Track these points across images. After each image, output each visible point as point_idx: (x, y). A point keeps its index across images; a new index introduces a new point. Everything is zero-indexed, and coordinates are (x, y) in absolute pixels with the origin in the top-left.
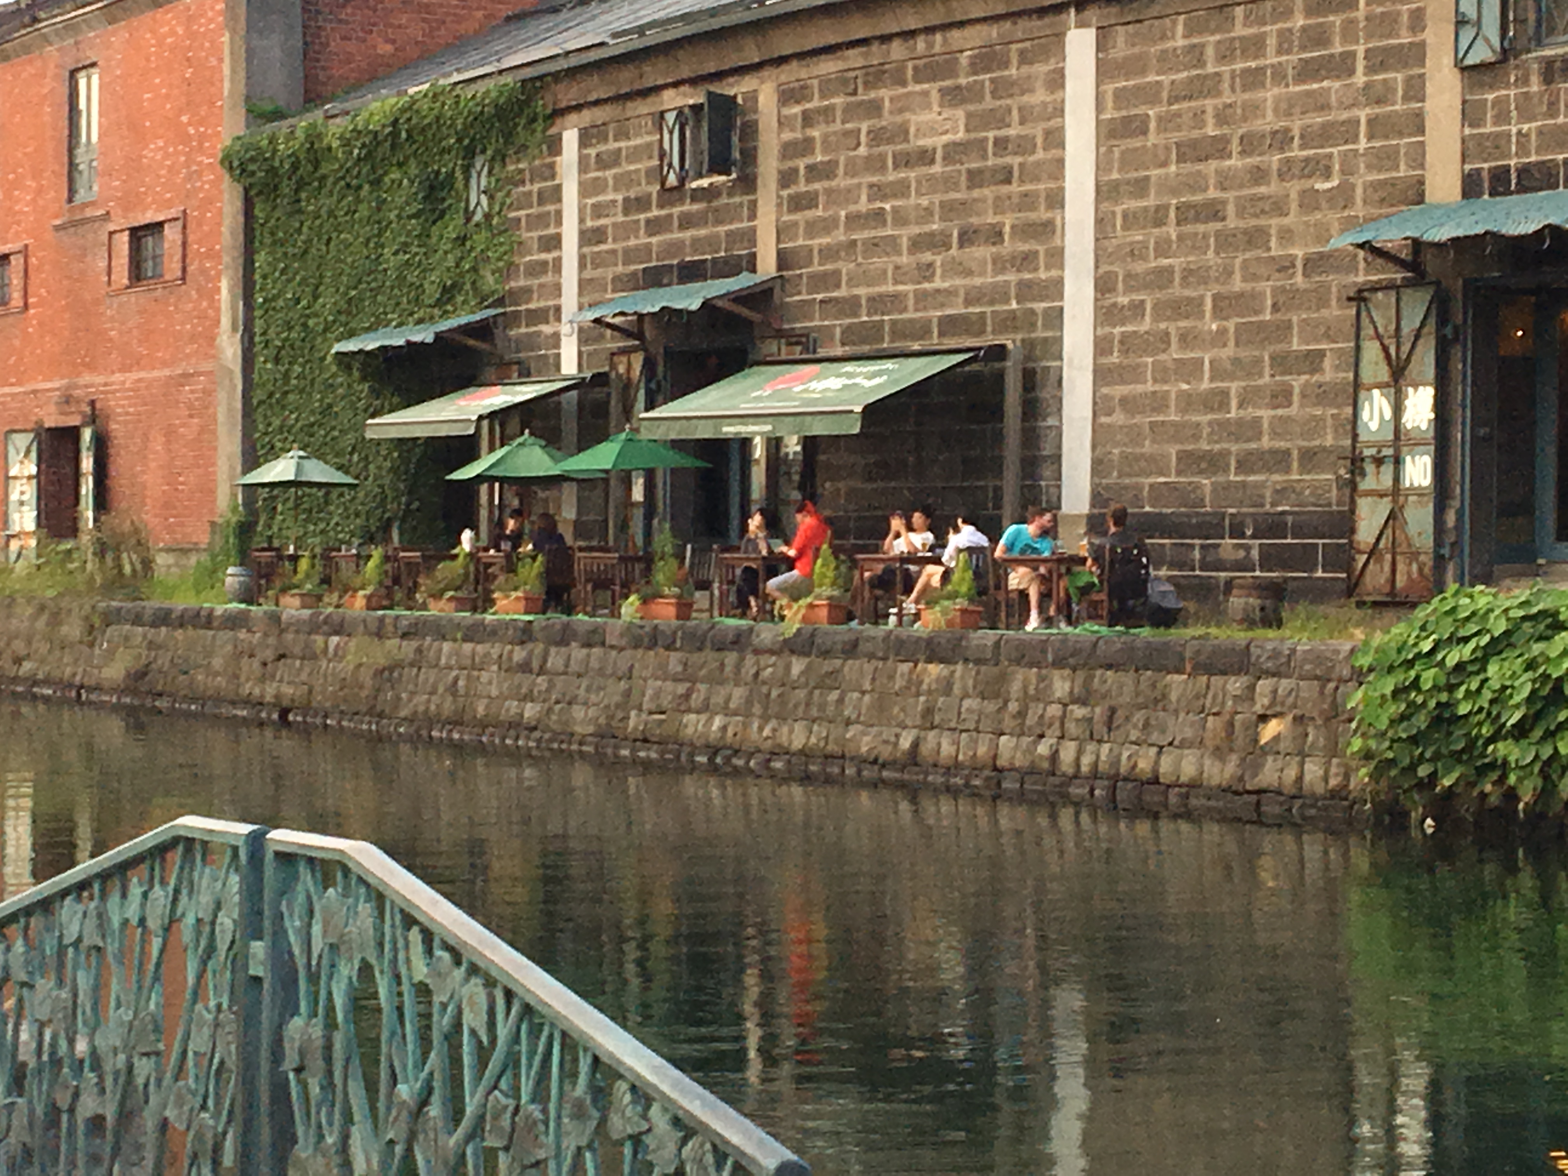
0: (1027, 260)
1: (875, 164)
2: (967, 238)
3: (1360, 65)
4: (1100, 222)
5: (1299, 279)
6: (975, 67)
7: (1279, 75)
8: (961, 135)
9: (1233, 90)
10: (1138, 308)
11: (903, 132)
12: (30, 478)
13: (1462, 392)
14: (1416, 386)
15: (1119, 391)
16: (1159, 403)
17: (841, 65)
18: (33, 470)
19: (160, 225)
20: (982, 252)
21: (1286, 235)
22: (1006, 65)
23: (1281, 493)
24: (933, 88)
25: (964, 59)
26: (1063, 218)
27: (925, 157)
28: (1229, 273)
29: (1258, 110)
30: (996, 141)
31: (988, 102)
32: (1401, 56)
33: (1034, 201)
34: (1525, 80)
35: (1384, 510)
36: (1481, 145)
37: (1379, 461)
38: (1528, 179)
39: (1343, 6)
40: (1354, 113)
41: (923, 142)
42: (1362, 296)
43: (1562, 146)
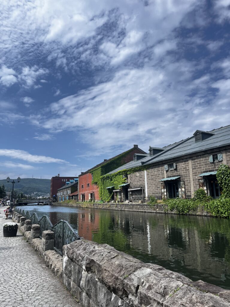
0: (143, 182)
1: (135, 177)
2: (140, 181)
3: (160, 171)
4: (147, 180)
5: (158, 183)
7: (156, 171)
8: (139, 175)
10: (149, 185)
13: (168, 189)
14: (165, 189)
15: (149, 189)
16: (151, 190)
20: (141, 182)
21: (157, 180)
23: (158, 195)
26: (145, 180)
28: (154, 183)
29: (155, 173)
30: (141, 175)
31: (140, 173)
32: (163, 170)
33: (143, 179)
34: (169, 171)
35: (164, 196)
36: (167, 175)
37: (163, 193)
38: (170, 177)
39: (159, 167)
40: (160, 173)
41: (137, 176)
42: (161, 184)
43: (172, 175)
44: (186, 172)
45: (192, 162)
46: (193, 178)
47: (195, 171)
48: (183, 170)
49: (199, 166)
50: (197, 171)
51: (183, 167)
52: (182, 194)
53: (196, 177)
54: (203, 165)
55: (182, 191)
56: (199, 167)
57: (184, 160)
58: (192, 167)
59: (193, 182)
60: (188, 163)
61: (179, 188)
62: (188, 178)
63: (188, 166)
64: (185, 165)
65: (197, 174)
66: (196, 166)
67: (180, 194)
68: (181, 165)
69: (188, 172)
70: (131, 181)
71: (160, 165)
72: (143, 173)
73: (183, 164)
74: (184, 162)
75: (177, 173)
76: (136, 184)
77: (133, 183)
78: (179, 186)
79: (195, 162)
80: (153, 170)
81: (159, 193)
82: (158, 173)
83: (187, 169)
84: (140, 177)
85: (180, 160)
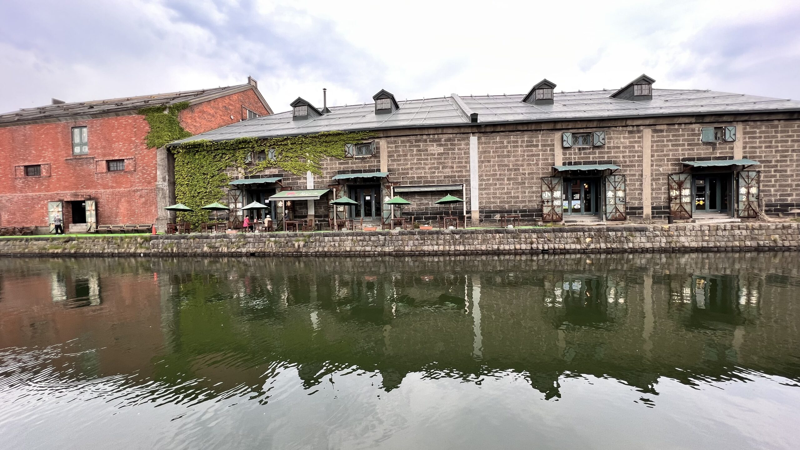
1: (418, 155)
2: (444, 168)
3: (540, 146)
4: (479, 166)
5: (527, 176)
6: (445, 141)
7: (522, 146)
8: (442, 151)
9: (511, 148)
11: (427, 150)
14: (556, 191)
15: (484, 192)
17: (408, 138)
19: (123, 160)
20: (448, 170)
21: (524, 170)
22: (455, 141)
23: (524, 206)
24: (435, 144)
25: (443, 139)
26: (470, 166)
27: (432, 154)
28: (510, 174)
29: (517, 151)
30: (452, 153)
31: (449, 147)
32: (549, 145)
33: (462, 163)
34: (575, 150)
35: (550, 208)
36: (566, 159)
37: (548, 202)
38: (576, 164)
39: (536, 138)
40: (539, 153)
41: (431, 152)
42: (542, 179)
43: (582, 159)
44: (630, 157)
45: (653, 137)
46: (652, 170)
47: (658, 156)
48: (623, 152)
49: (673, 145)
50: (665, 155)
51: (622, 143)
52: (615, 204)
53: (661, 169)
54: (684, 145)
55: (615, 197)
56: (670, 147)
57: (630, 129)
58: (652, 146)
59: (652, 181)
60: (639, 137)
61: (609, 191)
62: (636, 169)
63: (639, 142)
64: (630, 140)
65: (663, 163)
66: (665, 146)
67: (611, 203)
68: (617, 138)
69: (638, 157)
70: (398, 165)
71: (538, 132)
72: (463, 146)
73: (624, 138)
74: (628, 132)
75: (603, 157)
76: (425, 177)
77: (408, 173)
78: (609, 187)
79: (662, 138)
80: (509, 142)
81: (529, 201)
82: (532, 151)
83: (636, 149)
84: (448, 157)
85: (616, 127)
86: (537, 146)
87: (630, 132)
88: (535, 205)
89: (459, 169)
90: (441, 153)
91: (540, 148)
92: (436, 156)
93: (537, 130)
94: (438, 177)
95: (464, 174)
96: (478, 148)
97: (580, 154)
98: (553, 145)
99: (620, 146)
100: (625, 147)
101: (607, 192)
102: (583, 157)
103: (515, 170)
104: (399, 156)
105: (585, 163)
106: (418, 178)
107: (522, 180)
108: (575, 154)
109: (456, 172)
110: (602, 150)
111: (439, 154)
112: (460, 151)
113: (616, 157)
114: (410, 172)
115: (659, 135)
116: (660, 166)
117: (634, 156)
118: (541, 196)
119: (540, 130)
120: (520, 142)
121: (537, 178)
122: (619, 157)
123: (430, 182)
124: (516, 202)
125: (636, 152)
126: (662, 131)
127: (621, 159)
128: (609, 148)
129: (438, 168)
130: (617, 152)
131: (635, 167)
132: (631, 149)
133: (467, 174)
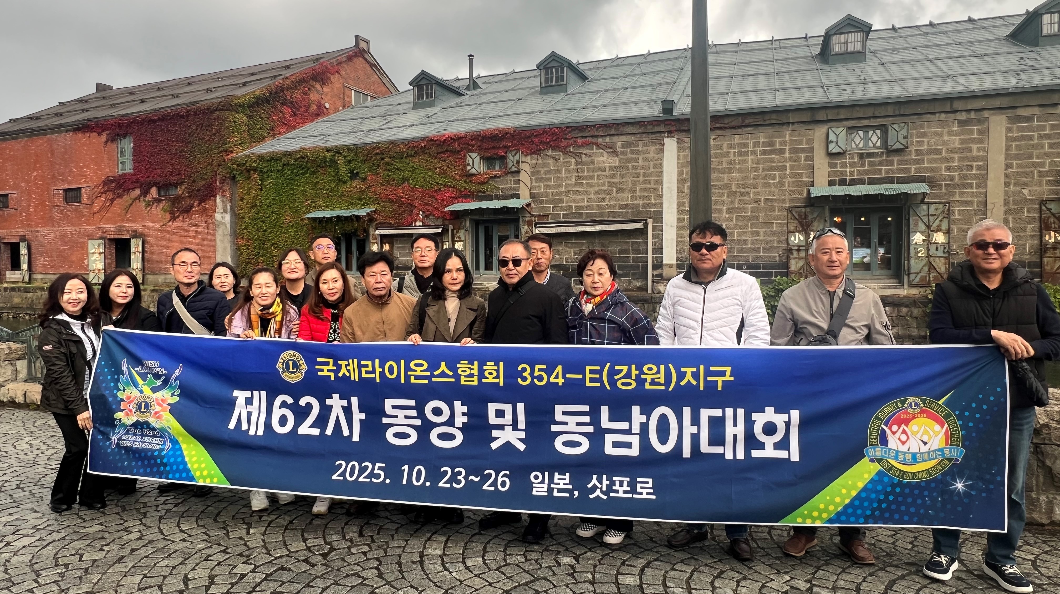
0: (644, 198)
1: (579, 171)
2: (620, 191)
3: (787, 151)
4: (679, 189)
6: (623, 146)
7: (754, 153)
8: (617, 164)
9: (735, 156)
11: (592, 163)
12: (100, 253)
18: (102, 251)
20: (626, 195)
21: (757, 194)
22: (638, 146)
23: (756, 258)
24: (605, 152)
25: (619, 144)
26: (663, 188)
27: (601, 169)
28: (733, 202)
29: (745, 161)
30: (633, 166)
31: (629, 156)
32: (803, 150)
33: (649, 182)
34: (853, 158)
35: (801, 263)
36: (835, 173)
37: (798, 251)
38: (854, 182)
39: (780, 137)
40: (785, 164)
41: (600, 165)
42: (790, 210)
43: (867, 174)
44: (961, 168)
45: (1009, 130)
46: (1006, 193)
47: (1019, 166)
48: (947, 160)
49: (1052, 146)
50: (1034, 165)
51: (945, 143)
52: (929, 256)
53: (1026, 192)
55: (928, 242)
56: (1047, 149)
57: (964, 116)
58: (1008, 148)
59: (1005, 213)
60: (980, 132)
61: (916, 232)
62: (973, 192)
63: (981, 141)
64: (962, 137)
65: (1031, 179)
66: (1034, 147)
67: (920, 255)
68: (936, 134)
69: (978, 169)
70: (547, 187)
71: (785, 127)
72: (651, 155)
73: (950, 133)
74: (958, 123)
75: (906, 169)
76: (589, 206)
77: (561, 201)
78: (916, 225)
79: (1029, 131)
80: (731, 147)
81: (765, 249)
82: (772, 161)
83: (975, 153)
84: (627, 174)
85: (934, 113)
86: (782, 151)
87: (962, 123)
88: (776, 256)
89: (645, 194)
90: (615, 167)
91: (787, 155)
92: (607, 172)
93: (783, 124)
94: (610, 207)
95: (653, 201)
96: (678, 159)
97: (863, 165)
98: (812, 150)
99: (942, 149)
100: (951, 151)
101: (911, 234)
102: (868, 170)
103: (742, 195)
104: (549, 172)
105: (872, 182)
106: (577, 208)
107: (752, 212)
108: (853, 165)
109: (640, 197)
110: (906, 158)
111: (611, 169)
112: (647, 164)
113: (932, 170)
114: (565, 198)
115: (1023, 127)
116: (1025, 185)
117: (970, 168)
118: (787, 240)
119: (788, 123)
120: (751, 145)
121: (780, 209)
122: (938, 169)
123: (596, 215)
124: (741, 251)
125: (974, 159)
126: (1029, 119)
127: (943, 173)
128: (918, 152)
129: (610, 192)
130: (935, 160)
131: (972, 187)
132: (965, 154)
133: (657, 201)
